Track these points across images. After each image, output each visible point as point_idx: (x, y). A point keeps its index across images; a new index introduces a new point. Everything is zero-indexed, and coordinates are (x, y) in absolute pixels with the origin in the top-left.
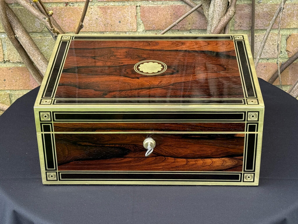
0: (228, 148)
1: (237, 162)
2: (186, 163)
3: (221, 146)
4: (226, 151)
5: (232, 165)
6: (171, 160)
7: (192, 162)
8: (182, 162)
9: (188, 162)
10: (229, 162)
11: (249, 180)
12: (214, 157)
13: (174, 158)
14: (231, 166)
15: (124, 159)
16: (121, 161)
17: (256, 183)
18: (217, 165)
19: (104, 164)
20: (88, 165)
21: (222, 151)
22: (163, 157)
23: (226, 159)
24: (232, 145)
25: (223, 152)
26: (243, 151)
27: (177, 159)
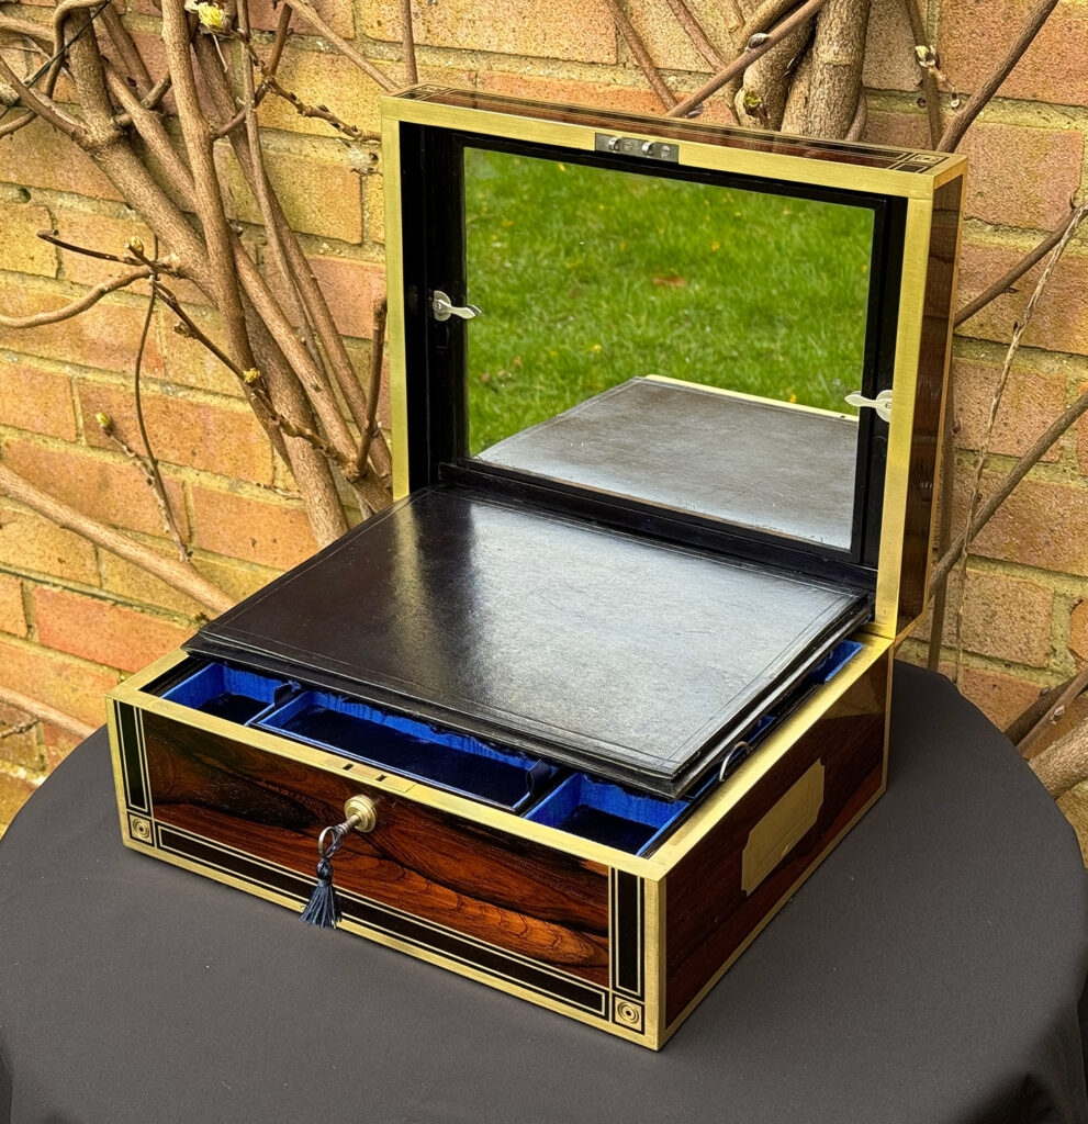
0: (566, 896)
1: (592, 952)
2: (455, 905)
3: (543, 884)
4: (562, 906)
5: (580, 957)
6: (419, 882)
7: (473, 907)
8: (446, 897)
9: (463, 904)
10: (571, 946)
11: (627, 1021)
12: (530, 912)
13: (424, 880)
14: (576, 959)
15: (302, 838)
16: (297, 842)
17: (651, 1039)
18: (542, 942)
19: (259, 836)
20: (221, 825)
21: (551, 901)
22: (399, 867)
23: (564, 932)
24: (575, 889)
25: (551, 905)
26: (607, 919)
27: (433, 884)
